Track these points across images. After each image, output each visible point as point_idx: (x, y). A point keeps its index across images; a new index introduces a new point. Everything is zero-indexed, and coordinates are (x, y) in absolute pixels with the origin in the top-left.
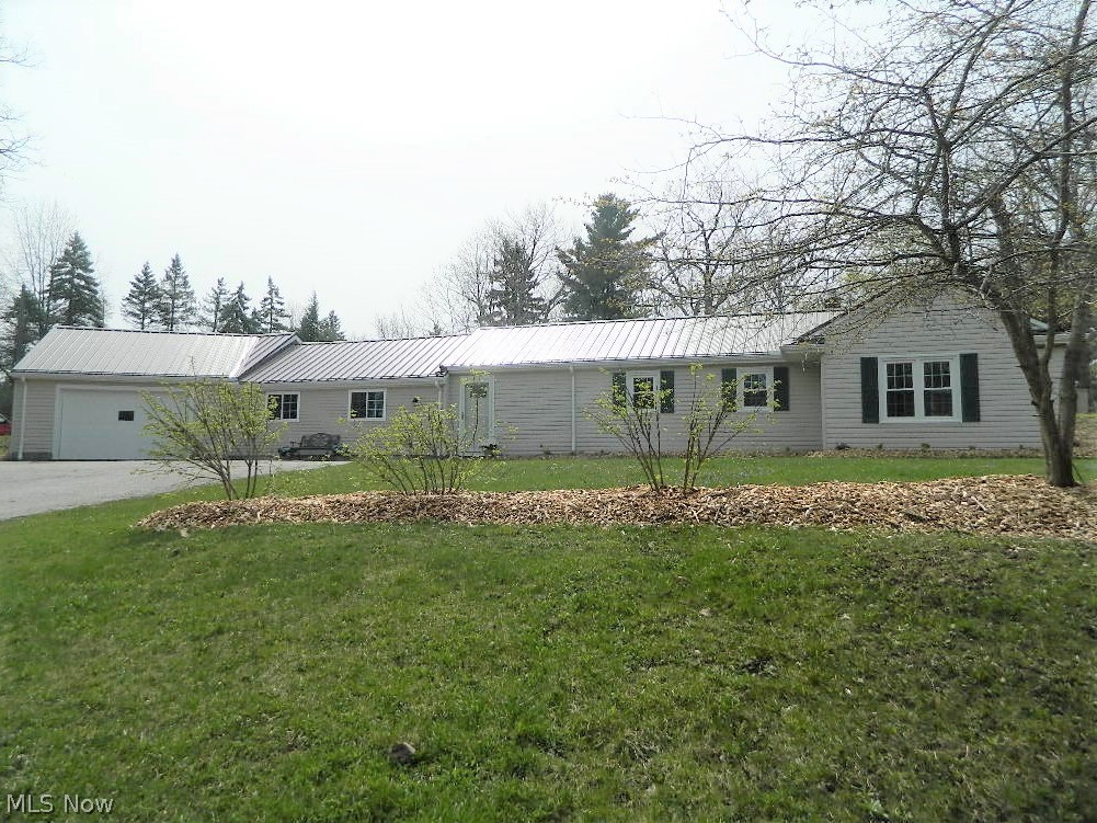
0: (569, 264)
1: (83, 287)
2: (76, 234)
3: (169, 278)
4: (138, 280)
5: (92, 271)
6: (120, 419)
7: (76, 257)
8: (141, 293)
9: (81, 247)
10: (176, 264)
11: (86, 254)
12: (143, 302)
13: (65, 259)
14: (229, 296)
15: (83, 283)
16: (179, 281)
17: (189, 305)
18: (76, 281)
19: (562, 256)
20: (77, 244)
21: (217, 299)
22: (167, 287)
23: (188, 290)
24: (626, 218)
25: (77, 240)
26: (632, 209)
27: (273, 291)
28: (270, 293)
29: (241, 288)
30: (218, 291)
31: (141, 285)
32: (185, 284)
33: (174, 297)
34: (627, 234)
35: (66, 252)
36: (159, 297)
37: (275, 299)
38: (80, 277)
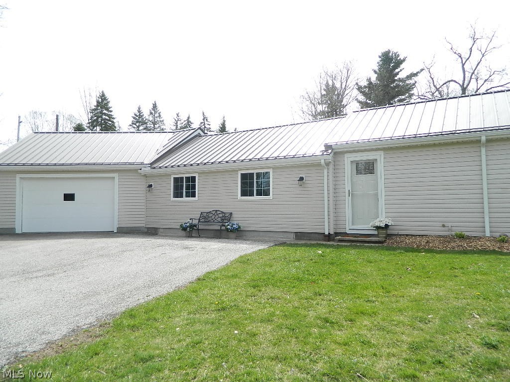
0: (364, 94)
1: (108, 120)
2: (103, 92)
3: (151, 113)
4: (135, 115)
5: (111, 111)
6: (65, 200)
7: (103, 103)
8: (137, 122)
9: (105, 99)
10: (155, 106)
11: (108, 102)
12: (138, 127)
13: (97, 106)
14: (182, 121)
15: (107, 118)
16: (157, 115)
17: (162, 127)
18: (104, 117)
19: (360, 88)
20: (103, 97)
21: (177, 123)
22: (151, 119)
23: (161, 119)
24: (399, 63)
25: (103, 95)
26: (401, 57)
27: (205, 118)
28: (204, 120)
29: (189, 118)
30: (177, 120)
31: (137, 118)
32: (160, 116)
33: (154, 123)
34: (398, 74)
35: (98, 102)
36: (146, 123)
37: (206, 122)
38: (105, 114)
